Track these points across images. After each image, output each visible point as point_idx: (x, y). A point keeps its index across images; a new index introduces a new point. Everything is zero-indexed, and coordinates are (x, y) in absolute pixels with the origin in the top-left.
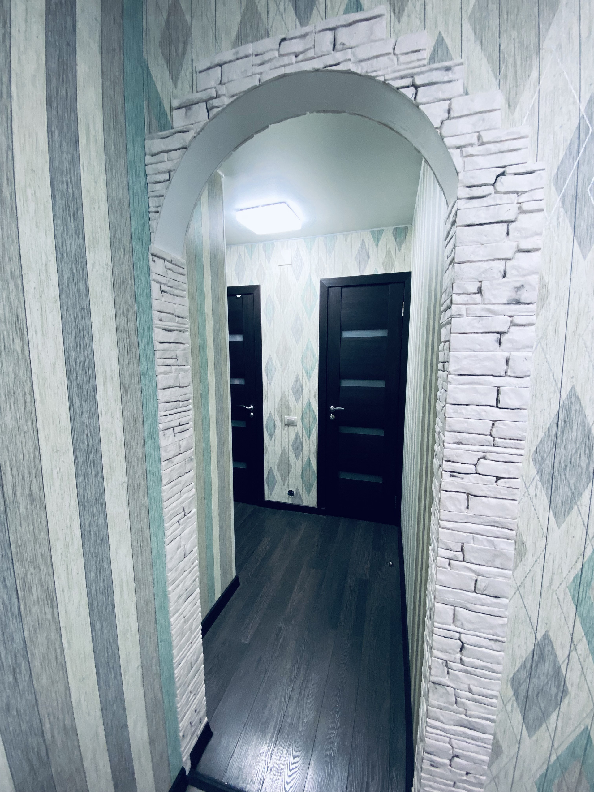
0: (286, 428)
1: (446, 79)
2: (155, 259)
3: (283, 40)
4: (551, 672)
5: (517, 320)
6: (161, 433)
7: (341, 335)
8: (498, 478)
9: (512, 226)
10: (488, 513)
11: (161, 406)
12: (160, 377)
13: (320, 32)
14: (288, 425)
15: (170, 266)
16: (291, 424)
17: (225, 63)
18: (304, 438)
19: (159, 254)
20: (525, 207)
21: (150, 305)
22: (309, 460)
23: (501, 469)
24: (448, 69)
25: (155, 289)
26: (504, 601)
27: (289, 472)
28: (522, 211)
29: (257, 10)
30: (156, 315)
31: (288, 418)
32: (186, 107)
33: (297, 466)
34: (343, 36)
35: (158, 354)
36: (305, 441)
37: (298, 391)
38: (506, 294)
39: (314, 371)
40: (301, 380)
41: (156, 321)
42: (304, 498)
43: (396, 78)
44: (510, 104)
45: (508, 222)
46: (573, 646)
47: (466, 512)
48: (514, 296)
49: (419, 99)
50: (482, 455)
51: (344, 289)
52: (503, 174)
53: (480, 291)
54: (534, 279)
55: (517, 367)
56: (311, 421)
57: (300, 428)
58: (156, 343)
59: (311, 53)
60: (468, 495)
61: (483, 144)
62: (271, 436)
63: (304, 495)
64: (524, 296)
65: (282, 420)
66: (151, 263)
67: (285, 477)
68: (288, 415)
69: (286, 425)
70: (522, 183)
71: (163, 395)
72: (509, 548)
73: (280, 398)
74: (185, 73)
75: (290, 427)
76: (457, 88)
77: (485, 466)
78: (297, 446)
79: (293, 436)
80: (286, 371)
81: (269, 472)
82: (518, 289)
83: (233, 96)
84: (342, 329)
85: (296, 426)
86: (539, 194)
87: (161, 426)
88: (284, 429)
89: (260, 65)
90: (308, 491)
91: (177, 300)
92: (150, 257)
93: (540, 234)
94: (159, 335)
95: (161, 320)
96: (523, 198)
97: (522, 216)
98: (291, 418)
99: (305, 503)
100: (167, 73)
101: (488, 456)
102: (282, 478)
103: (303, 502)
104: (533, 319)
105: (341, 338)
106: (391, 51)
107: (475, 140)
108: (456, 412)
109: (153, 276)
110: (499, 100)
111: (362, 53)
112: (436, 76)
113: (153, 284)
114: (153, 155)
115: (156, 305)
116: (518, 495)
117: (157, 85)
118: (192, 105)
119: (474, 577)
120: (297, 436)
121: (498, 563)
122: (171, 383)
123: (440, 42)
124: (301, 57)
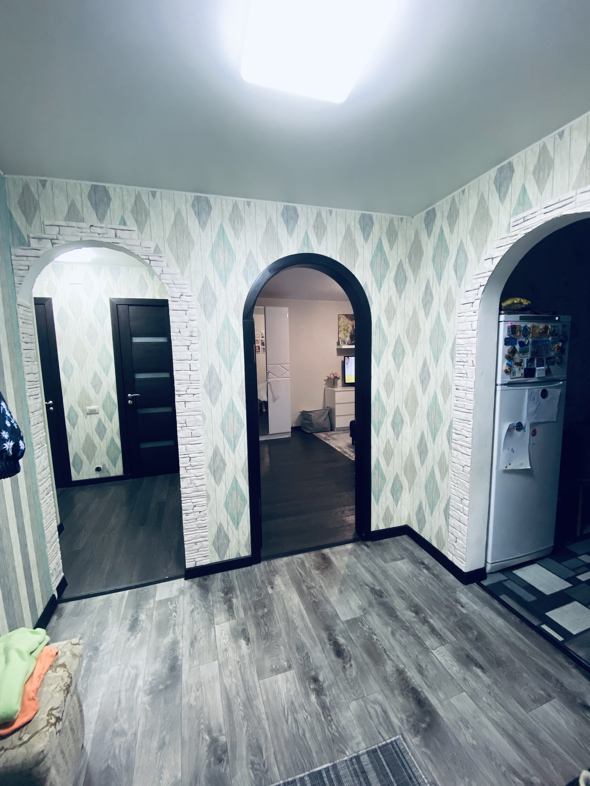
0: (89, 416)
1: (160, 260)
2: (19, 306)
3: (91, 226)
4: (220, 459)
5: (193, 342)
6: (28, 398)
7: (131, 340)
8: (194, 394)
9: (187, 312)
10: (192, 407)
11: (27, 383)
12: (26, 367)
13: (109, 228)
14: (91, 414)
15: (26, 309)
16: (93, 412)
17: (61, 226)
18: (106, 422)
19: (21, 304)
20: (190, 306)
21: (18, 330)
22: (113, 439)
23: (194, 391)
24: (160, 257)
25: (20, 321)
26: (201, 437)
27: (94, 453)
28: (189, 308)
29: (77, 208)
30: (22, 335)
31: (89, 408)
32: (38, 239)
33: (102, 446)
34: (119, 233)
35: (24, 355)
36: (107, 424)
37: (97, 385)
38: (188, 334)
39: (111, 368)
40: (99, 376)
41: (21, 338)
42: (110, 471)
43: (142, 255)
44: (182, 273)
45: (186, 311)
46: (225, 448)
47: (185, 408)
48: (190, 334)
49: (151, 265)
50: (188, 387)
51: (130, 307)
52: (182, 295)
53: (180, 332)
54: (195, 329)
55: (195, 357)
56: (112, 408)
57: (102, 415)
58: (22, 350)
59: (106, 236)
60: (185, 402)
61: (174, 284)
62: (74, 425)
63: (110, 468)
64: (194, 334)
65: (83, 411)
66: (18, 309)
67: (90, 458)
68: (90, 406)
69: (88, 414)
70: (188, 299)
71: (28, 377)
72: (200, 418)
73: (80, 392)
74: (36, 221)
75: (92, 415)
76: (164, 264)
77: (189, 391)
78: (101, 430)
79: (95, 422)
80: (84, 369)
81: (74, 457)
82: (191, 332)
83: (67, 241)
84: (132, 336)
85: (98, 413)
86: (194, 303)
87: (28, 394)
88: (86, 418)
89: (80, 232)
90: (115, 464)
91: (29, 326)
92: (17, 306)
93: (195, 315)
94: (24, 346)
95: (23, 338)
96: (189, 304)
97: (189, 309)
98: (92, 407)
99: (112, 474)
100: (24, 219)
101: (190, 387)
102: (88, 459)
103: (110, 474)
104: (197, 342)
105: (132, 342)
106: (139, 245)
107: (172, 282)
108: (177, 373)
109: (19, 316)
110: (178, 271)
111: (128, 242)
112: (156, 258)
113: (19, 319)
114: (17, 256)
115: (21, 330)
116: (201, 399)
117: (17, 223)
118: (42, 239)
119: (191, 431)
120: (100, 422)
121: (198, 424)
122: (30, 371)
123: (157, 247)
124: (101, 235)
